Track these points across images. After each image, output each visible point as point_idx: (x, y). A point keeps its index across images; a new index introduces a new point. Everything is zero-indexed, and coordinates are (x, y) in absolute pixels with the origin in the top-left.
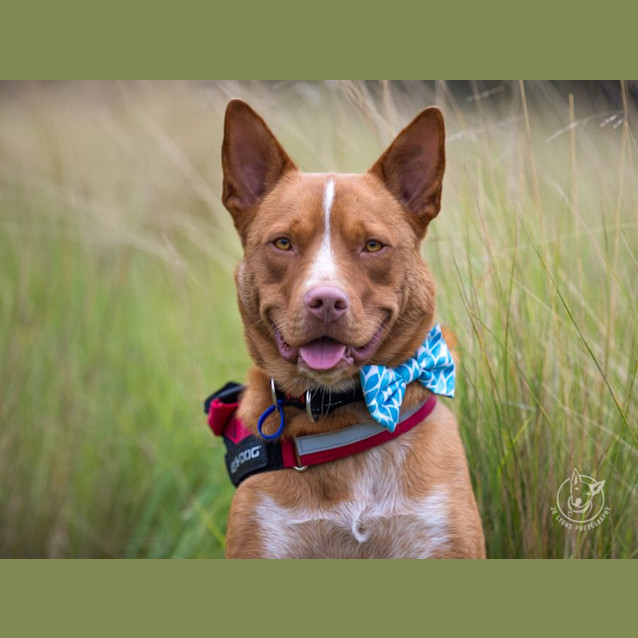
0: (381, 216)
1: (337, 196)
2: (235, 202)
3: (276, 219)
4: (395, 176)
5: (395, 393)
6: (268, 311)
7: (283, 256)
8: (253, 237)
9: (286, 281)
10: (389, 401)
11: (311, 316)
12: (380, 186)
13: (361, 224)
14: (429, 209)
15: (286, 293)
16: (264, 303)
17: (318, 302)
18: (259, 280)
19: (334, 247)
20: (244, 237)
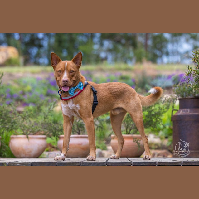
0: (73, 67)
1: (67, 65)
2: (53, 65)
3: (59, 68)
4: (75, 61)
5: (73, 91)
6: (58, 80)
7: (60, 73)
8: (56, 70)
9: (60, 77)
10: (72, 92)
11: (63, 83)
12: (73, 63)
13: (70, 69)
14: (80, 65)
15: (60, 78)
16: (58, 79)
17: (64, 81)
18: (57, 76)
19: (67, 72)
20: (55, 70)
